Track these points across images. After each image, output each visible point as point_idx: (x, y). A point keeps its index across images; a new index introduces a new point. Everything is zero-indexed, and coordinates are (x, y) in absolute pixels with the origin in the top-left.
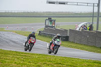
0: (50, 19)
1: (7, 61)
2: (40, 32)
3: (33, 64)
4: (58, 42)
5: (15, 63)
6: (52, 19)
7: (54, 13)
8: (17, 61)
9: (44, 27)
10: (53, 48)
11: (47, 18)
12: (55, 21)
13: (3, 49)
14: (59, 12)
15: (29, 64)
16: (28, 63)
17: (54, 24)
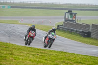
0: (70, 12)
1: (21, 57)
2: (58, 26)
3: (50, 62)
4: (53, 35)
5: (30, 60)
6: (73, 12)
7: (75, 5)
8: (32, 59)
9: (63, 20)
10: (48, 42)
11: (67, 11)
12: (75, 14)
13: (16, 44)
14: (81, 5)
15: (46, 62)
16: (44, 61)
17: (75, 18)
